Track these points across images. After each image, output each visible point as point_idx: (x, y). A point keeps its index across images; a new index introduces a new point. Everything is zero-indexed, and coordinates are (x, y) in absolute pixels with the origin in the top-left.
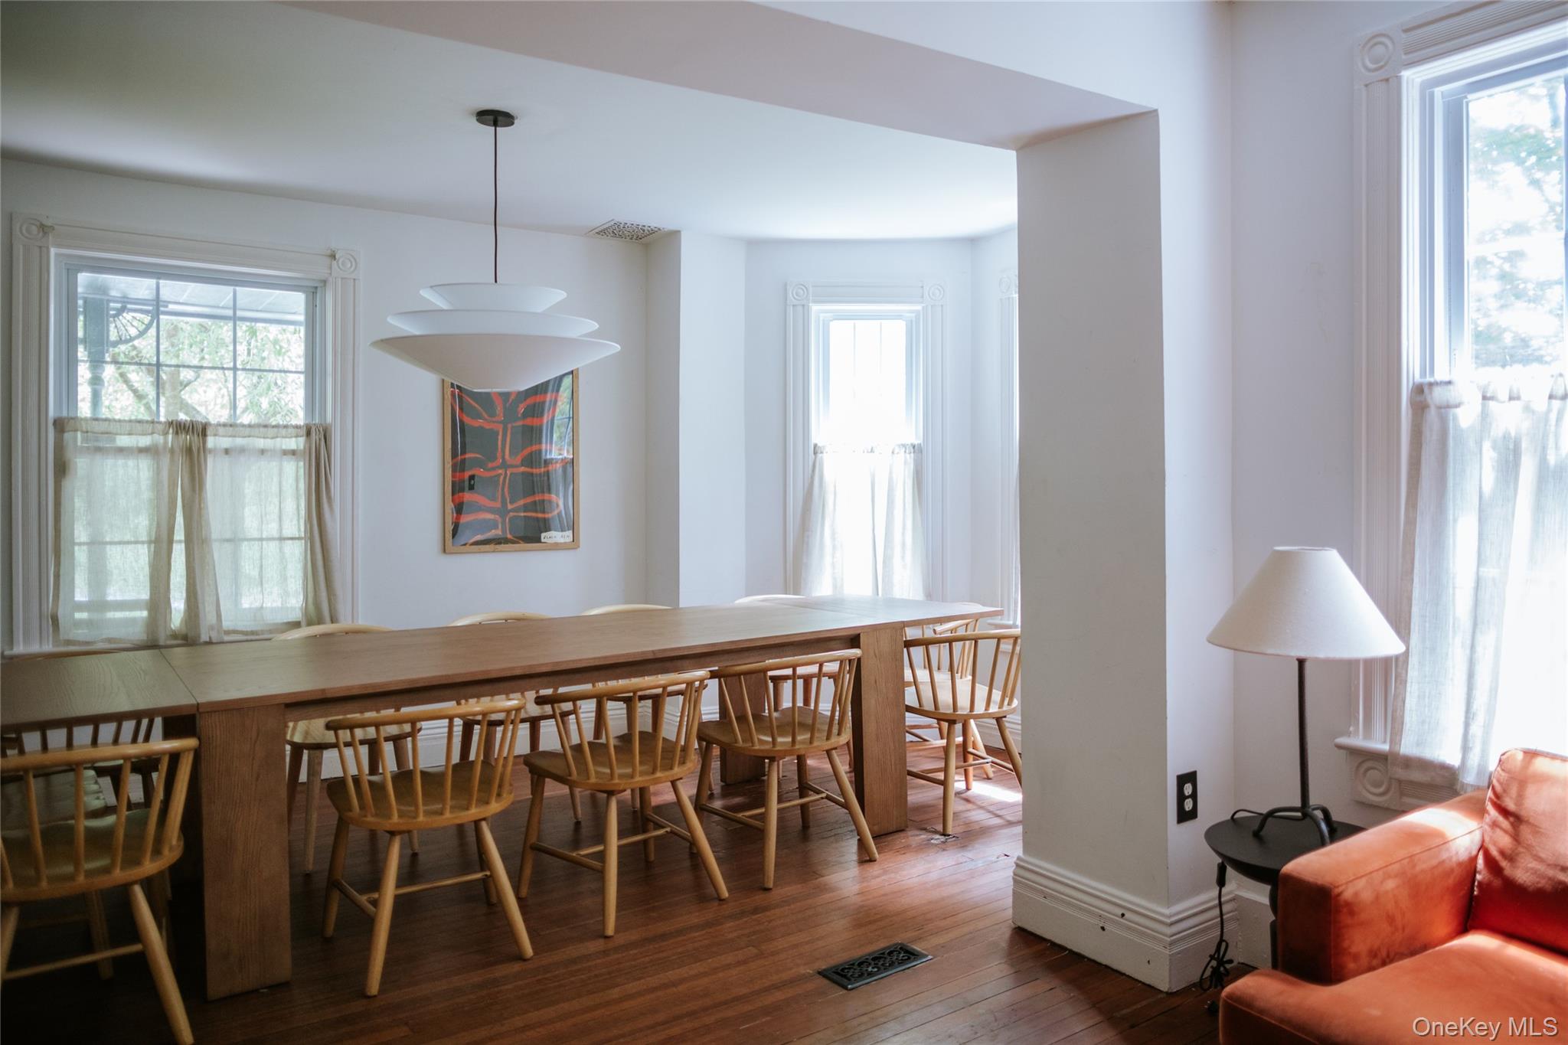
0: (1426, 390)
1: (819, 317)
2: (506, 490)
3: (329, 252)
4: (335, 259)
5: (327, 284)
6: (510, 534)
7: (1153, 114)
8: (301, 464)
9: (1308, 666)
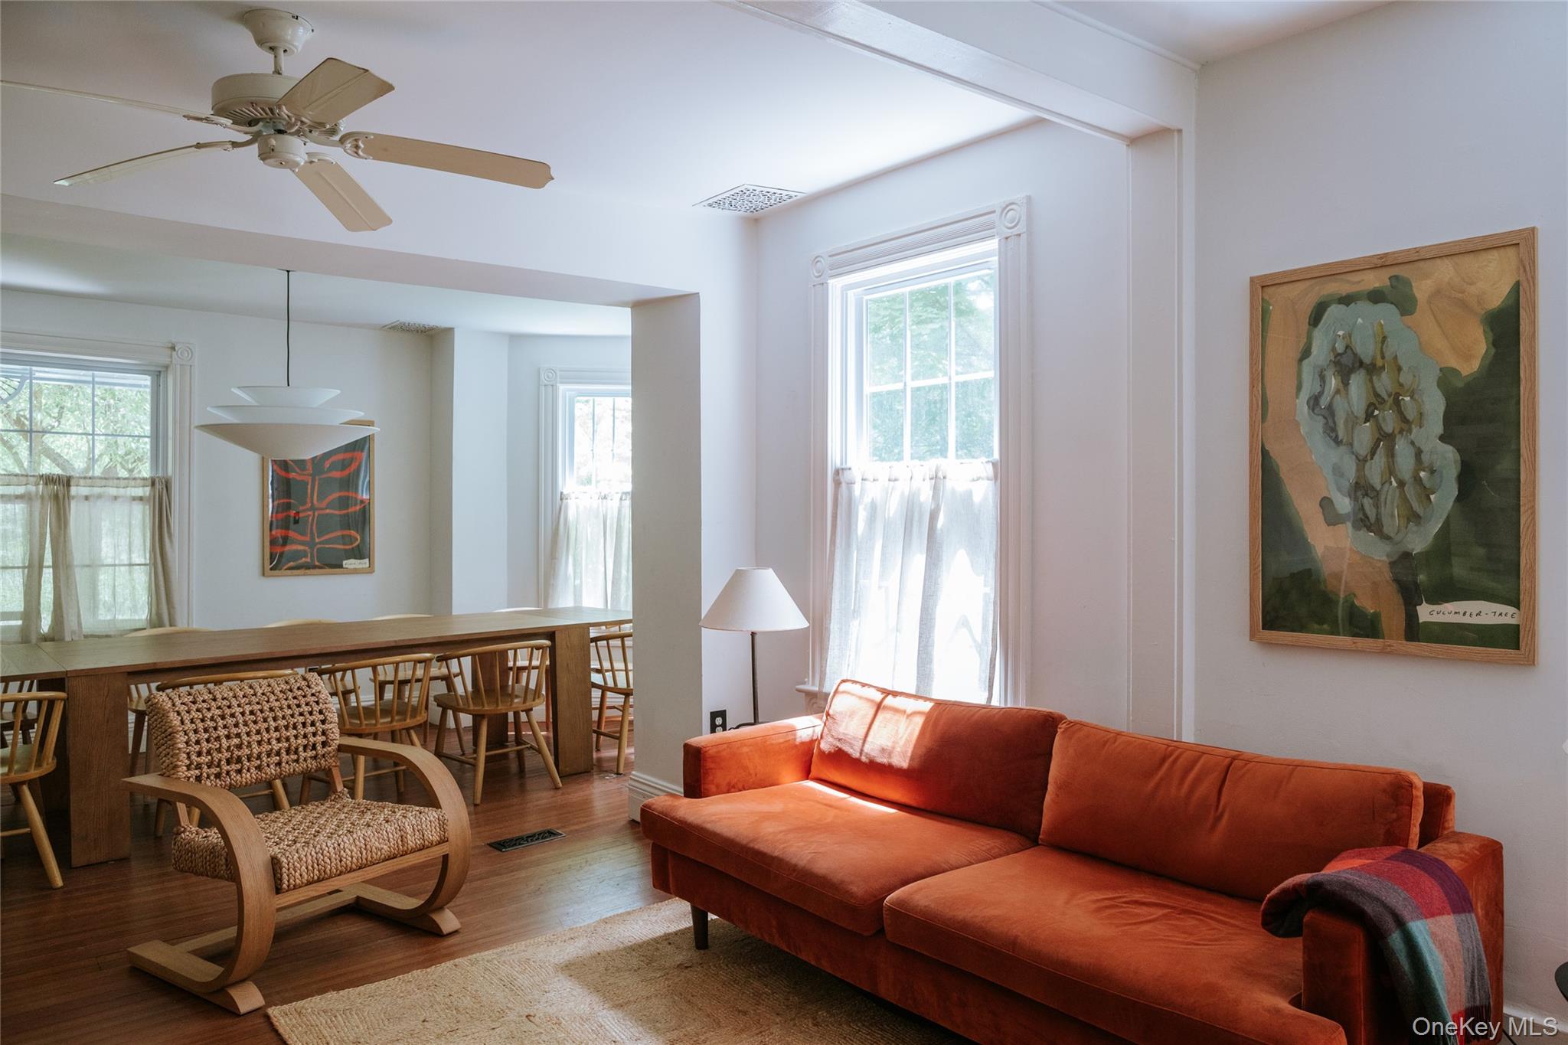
0: (840, 472)
1: (566, 394)
2: (314, 527)
3: (170, 345)
4: (175, 350)
5: (169, 370)
6: (318, 561)
7: (695, 296)
8: (147, 507)
9: (757, 637)
